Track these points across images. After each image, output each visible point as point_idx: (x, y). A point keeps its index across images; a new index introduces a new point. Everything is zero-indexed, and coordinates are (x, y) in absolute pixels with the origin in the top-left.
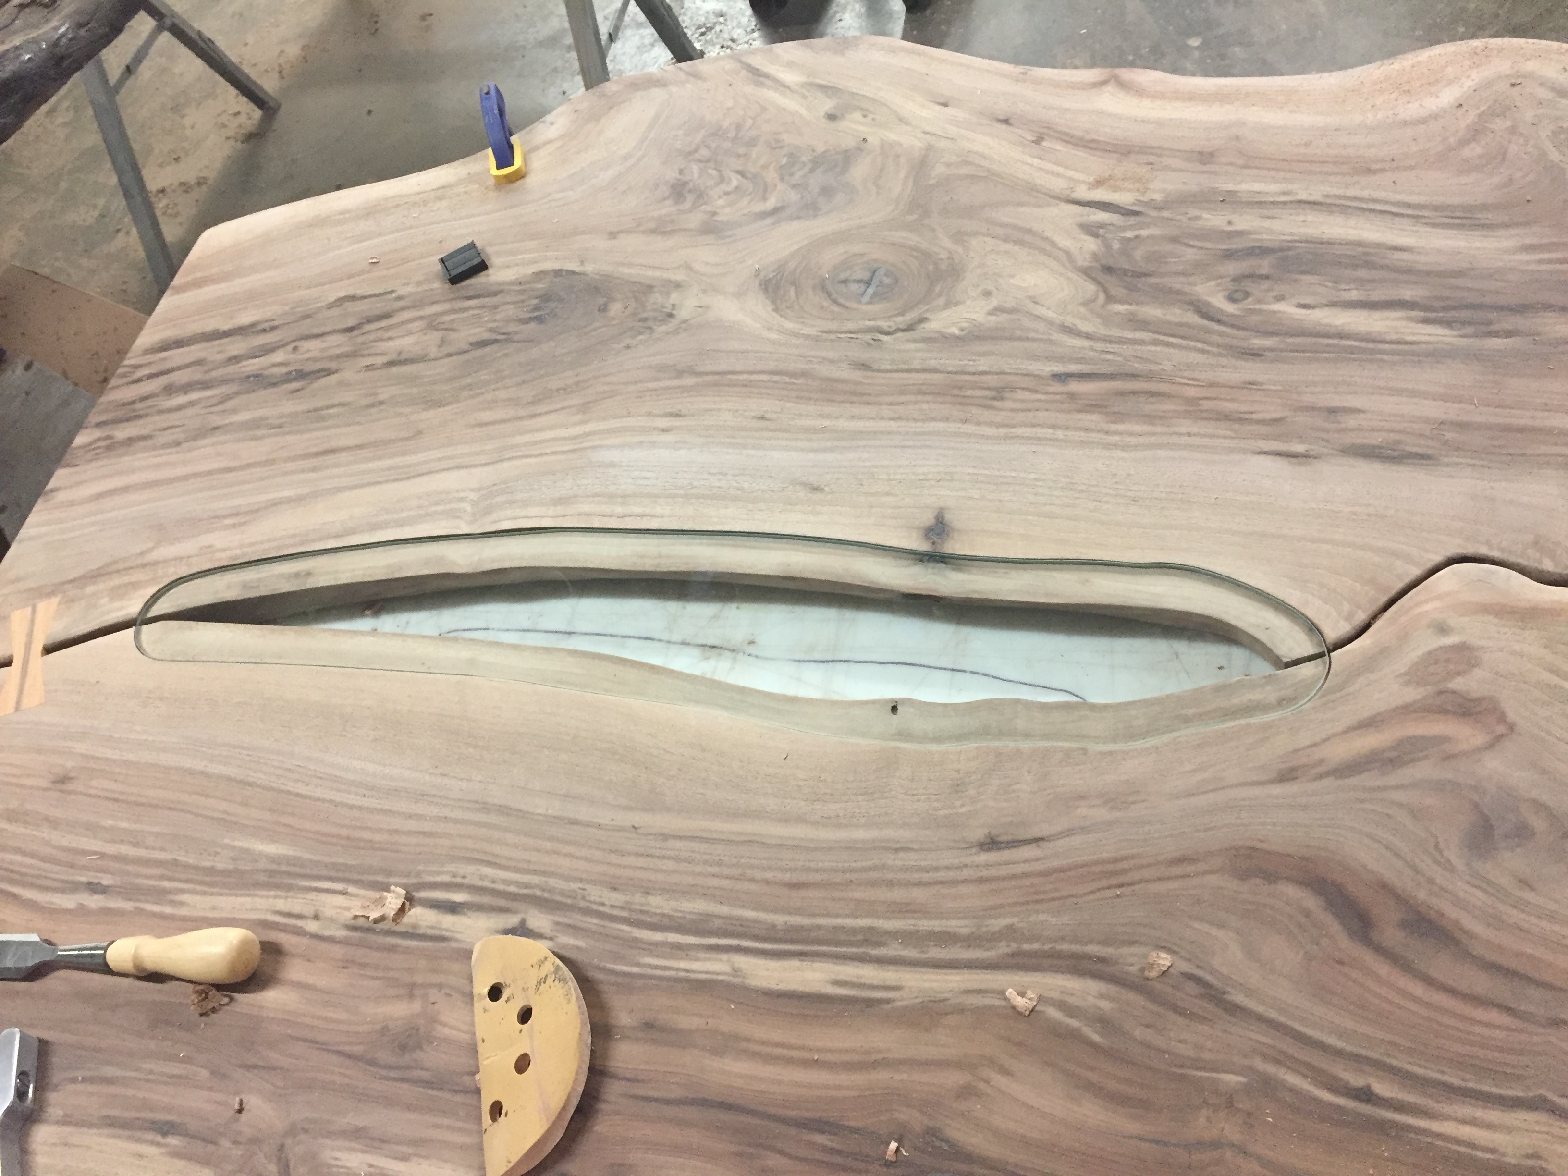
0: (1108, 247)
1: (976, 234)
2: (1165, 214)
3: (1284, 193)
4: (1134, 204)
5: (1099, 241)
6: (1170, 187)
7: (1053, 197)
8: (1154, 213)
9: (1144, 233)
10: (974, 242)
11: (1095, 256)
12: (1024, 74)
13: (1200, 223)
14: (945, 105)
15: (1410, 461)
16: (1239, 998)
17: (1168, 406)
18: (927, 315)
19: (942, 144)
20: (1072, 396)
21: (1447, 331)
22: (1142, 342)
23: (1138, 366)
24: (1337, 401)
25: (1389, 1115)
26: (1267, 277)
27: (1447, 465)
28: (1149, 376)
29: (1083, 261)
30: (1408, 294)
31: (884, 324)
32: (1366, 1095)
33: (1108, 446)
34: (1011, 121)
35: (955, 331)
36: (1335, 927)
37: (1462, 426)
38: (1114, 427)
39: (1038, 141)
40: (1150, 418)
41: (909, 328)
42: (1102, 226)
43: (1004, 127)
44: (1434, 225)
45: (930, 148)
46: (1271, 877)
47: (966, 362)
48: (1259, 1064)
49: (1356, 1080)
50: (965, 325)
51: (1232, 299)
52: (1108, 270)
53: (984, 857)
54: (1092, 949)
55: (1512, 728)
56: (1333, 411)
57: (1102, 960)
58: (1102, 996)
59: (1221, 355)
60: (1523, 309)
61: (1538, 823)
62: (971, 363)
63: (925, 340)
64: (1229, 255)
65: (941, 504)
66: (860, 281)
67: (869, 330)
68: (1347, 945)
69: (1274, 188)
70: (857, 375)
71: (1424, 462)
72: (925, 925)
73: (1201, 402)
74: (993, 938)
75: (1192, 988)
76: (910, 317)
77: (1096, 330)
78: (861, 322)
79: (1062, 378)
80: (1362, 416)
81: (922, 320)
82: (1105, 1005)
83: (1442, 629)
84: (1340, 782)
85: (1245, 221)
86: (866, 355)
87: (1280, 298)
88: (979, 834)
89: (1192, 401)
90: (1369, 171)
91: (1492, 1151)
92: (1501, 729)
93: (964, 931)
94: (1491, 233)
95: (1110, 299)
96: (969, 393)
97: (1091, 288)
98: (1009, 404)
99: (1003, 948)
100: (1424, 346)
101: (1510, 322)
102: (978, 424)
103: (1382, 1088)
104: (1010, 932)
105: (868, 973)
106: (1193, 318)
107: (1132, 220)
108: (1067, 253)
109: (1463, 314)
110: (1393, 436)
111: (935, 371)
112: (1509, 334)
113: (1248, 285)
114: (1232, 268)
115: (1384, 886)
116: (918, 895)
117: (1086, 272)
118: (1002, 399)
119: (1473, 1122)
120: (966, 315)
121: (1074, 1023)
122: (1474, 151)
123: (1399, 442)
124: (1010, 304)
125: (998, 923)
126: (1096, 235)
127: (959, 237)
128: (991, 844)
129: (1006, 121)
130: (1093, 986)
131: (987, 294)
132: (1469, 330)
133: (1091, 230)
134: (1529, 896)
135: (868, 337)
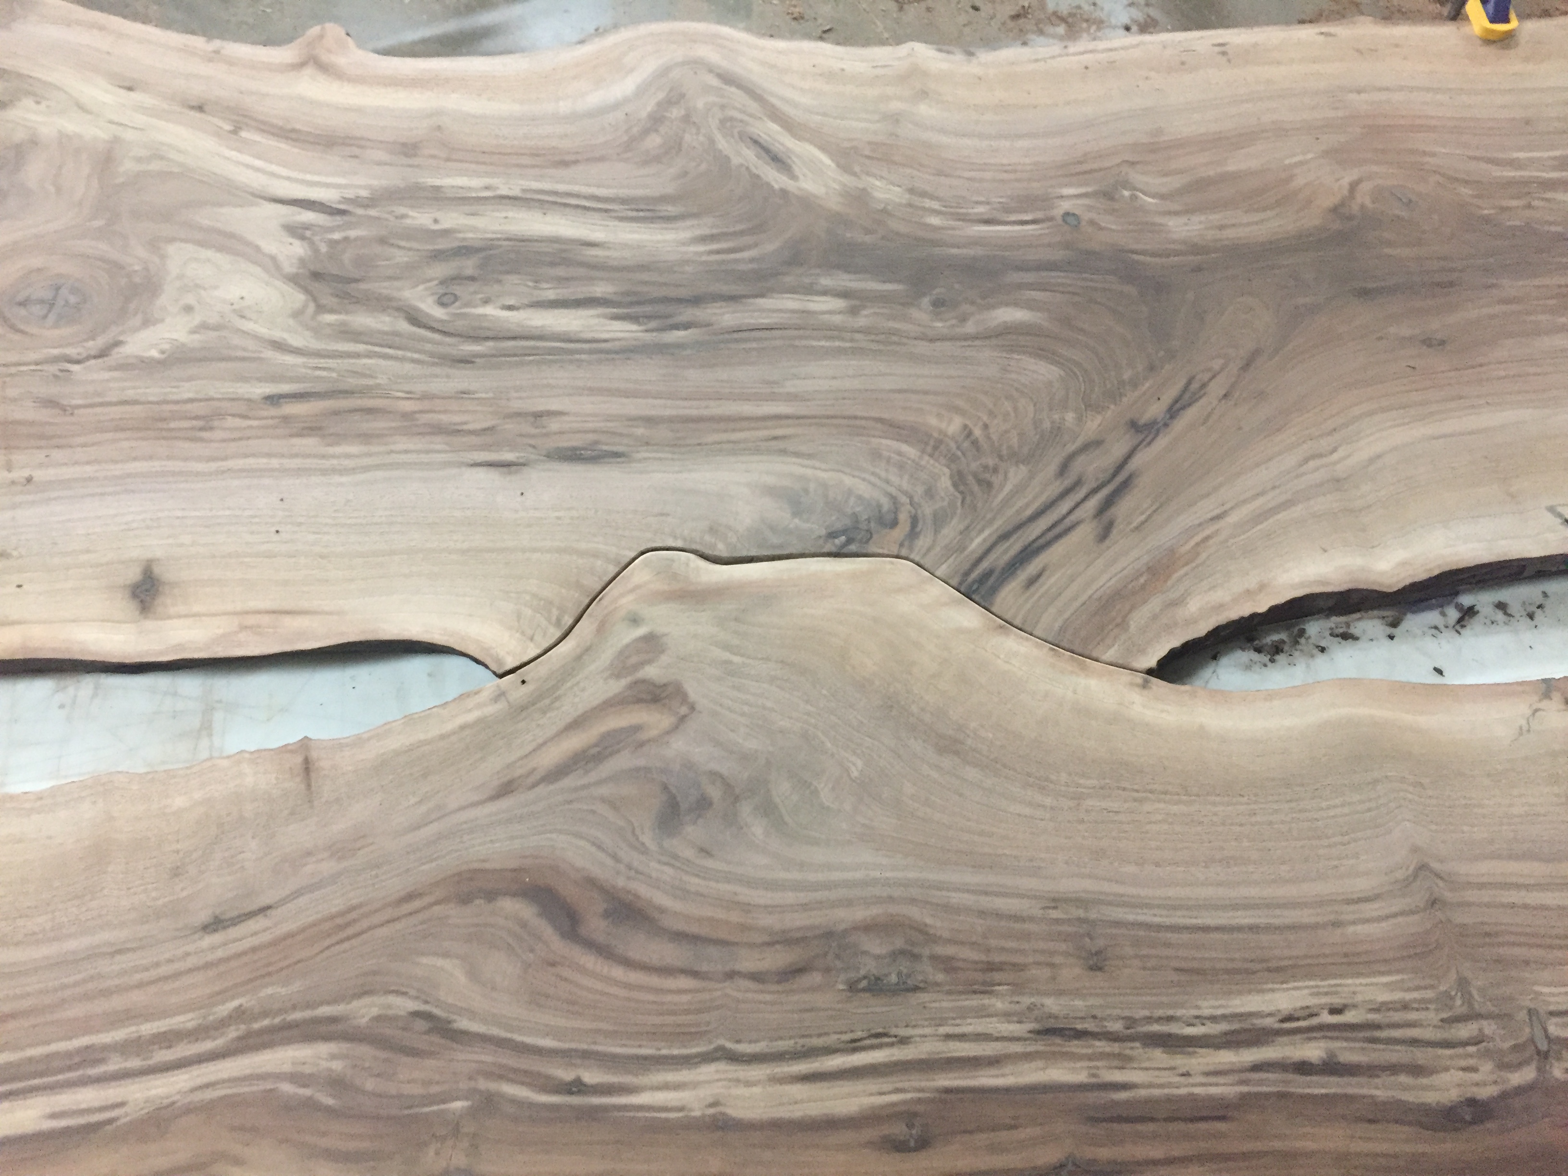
0: (316, 251)
1: (172, 240)
2: (372, 212)
3: (487, 188)
4: (340, 202)
5: (305, 244)
6: (375, 183)
7: (253, 195)
8: (360, 211)
9: (353, 233)
10: (171, 249)
11: (302, 261)
12: (217, 52)
13: (408, 221)
14: (130, 89)
15: (606, 460)
16: (463, 1023)
17: (380, 424)
18: (121, 338)
19: (129, 135)
20: (286, 419)
21: (634, 327)
22: (358, 355)
23: (353, 382)
24: (541, 405)
25: (596, 1100)
26: (472, 279)
27: (639, 461)
28: (363, 392)
29: (289, 268)
30: (600, 289)
31: (71, 351)
32: (577, 1087)
33: (324, 472)
34: (206, 108)
35: (154, 353)
36: (548, 931)
37: (649, 421)
38: (331, 450)
39: (235, 131)
40: (366, 437)
41: (102, 354)
42: (307, 227)
43: (197, 115)
44: (622, 219)
45: (116, 140)
46: (491, 896)
47: (169, 390)
48: (483, 1084)
49: (566, 1075)
50: (166, 346)
51: (442, 304)
52: (316, 276)
53: (208, 940)
54: (325, 1010)
55: (692, 708)
56: (538, 415)
57: (333, 1020)
58: (333, 1057)
59: (434, 364)
60: (696, 301)
61: (715, 793)
62: (174, 390)
63: (120, 367)
64: (437, 256)
65: (149, 555)
66: (42, 302)
67: (55, 360)
68: (558, 945)
69: (475, 182)
70: (44, 415)
71: (619, 460)
72: (148, 1029)
73: (417, 416)
74: (223, 1024)
75: (421, 1025)
76: (100, 342)
77: (306, 344)
78: (45, 351)
79: (273, 400)
80: (566, 418)
81: (117, 344)
82: (337, 1066)
83: (635, 620)
84: (552, 787)
85: (451, 219)
86: (52, 390)
87: (486, 302)
88: (204, 916)
89: (406, 416)
90: (565, 164)
91: (681, 1109)
92: (684, 710)
93: (190, 1025)
94: (670, 226)
95: (321, 309)
96: (173, 425)
97: (299, 298)
98: (218, 434)
99: (232, 1033)
100: (617, 343)
101: (688, 314)
102: (186, 459)
103: (591, 1076)
104: (239, 1015)
105: (88, 1097)
106: (404, 326)
107: (339, 220)
108: (273, 258)
109: (648, 309)
110: (591, 437)
111: (135, 402)
112: (686, 326)
113: (457, 289)
114: (440, 270)
115: (591, 882)
116: (137, 998)
117: (293, 279)
118: (211, 429)
119: (666, 1087)
120: (167, 335)
121: (307, 1092)
122: (654, 141)
123: (596, 442)
124: (214, 319)
125: (224, 1009)
126: (302, 238)
127: (154, 244)
128: (215, 924)
129: (200, 108)
130: (324, 1049)
131: (188, 309)
132: (653, 324)
133: (295, 231)
134: (709, 863)
135: (53, 369)
